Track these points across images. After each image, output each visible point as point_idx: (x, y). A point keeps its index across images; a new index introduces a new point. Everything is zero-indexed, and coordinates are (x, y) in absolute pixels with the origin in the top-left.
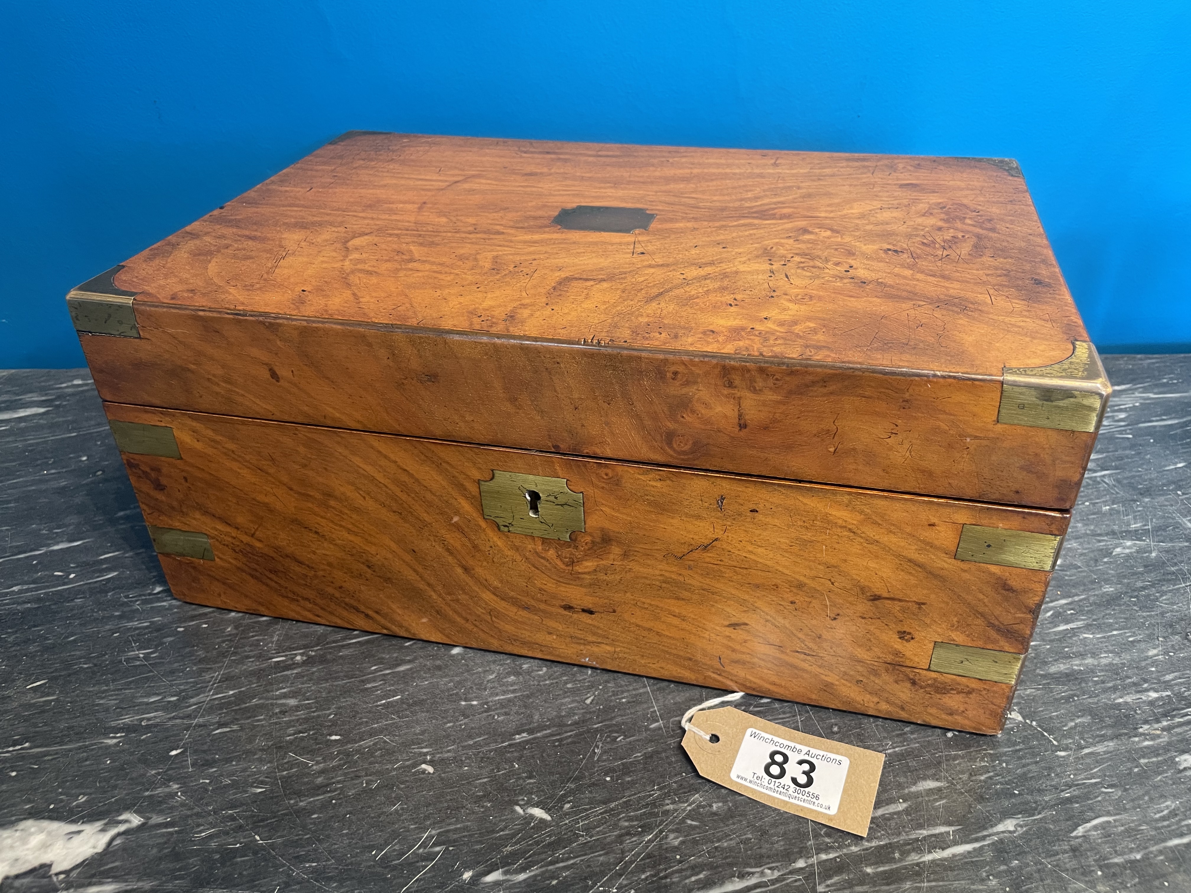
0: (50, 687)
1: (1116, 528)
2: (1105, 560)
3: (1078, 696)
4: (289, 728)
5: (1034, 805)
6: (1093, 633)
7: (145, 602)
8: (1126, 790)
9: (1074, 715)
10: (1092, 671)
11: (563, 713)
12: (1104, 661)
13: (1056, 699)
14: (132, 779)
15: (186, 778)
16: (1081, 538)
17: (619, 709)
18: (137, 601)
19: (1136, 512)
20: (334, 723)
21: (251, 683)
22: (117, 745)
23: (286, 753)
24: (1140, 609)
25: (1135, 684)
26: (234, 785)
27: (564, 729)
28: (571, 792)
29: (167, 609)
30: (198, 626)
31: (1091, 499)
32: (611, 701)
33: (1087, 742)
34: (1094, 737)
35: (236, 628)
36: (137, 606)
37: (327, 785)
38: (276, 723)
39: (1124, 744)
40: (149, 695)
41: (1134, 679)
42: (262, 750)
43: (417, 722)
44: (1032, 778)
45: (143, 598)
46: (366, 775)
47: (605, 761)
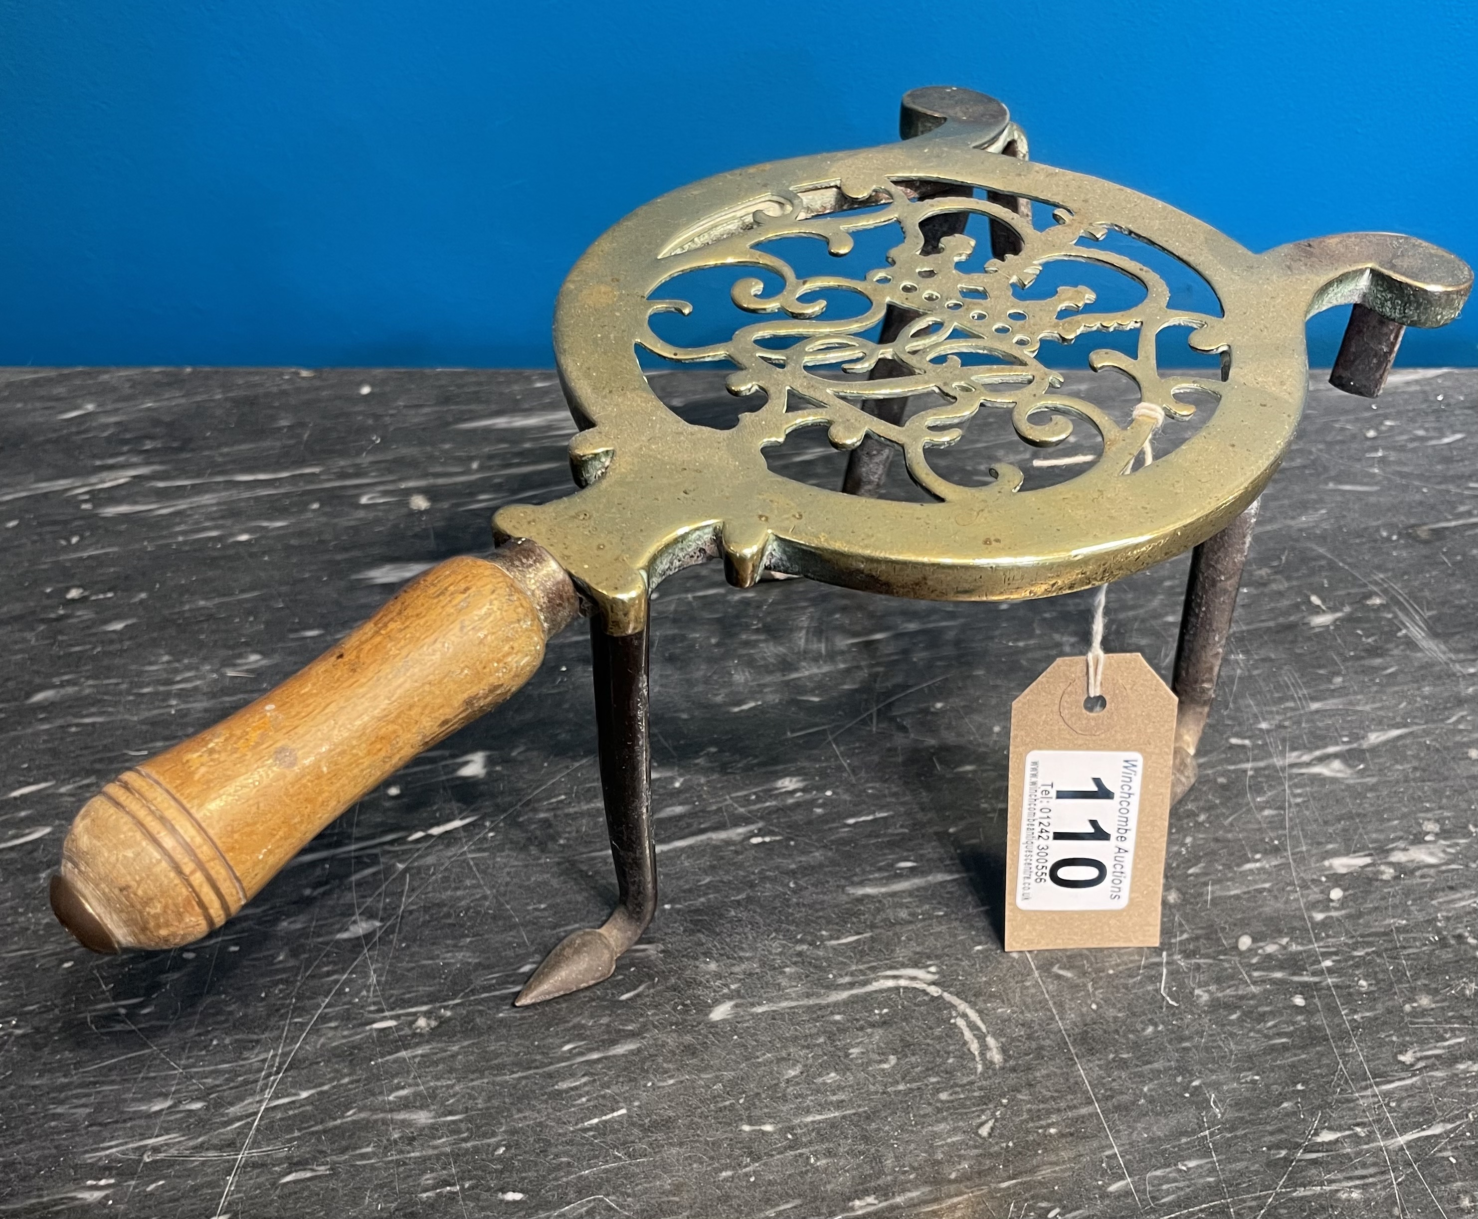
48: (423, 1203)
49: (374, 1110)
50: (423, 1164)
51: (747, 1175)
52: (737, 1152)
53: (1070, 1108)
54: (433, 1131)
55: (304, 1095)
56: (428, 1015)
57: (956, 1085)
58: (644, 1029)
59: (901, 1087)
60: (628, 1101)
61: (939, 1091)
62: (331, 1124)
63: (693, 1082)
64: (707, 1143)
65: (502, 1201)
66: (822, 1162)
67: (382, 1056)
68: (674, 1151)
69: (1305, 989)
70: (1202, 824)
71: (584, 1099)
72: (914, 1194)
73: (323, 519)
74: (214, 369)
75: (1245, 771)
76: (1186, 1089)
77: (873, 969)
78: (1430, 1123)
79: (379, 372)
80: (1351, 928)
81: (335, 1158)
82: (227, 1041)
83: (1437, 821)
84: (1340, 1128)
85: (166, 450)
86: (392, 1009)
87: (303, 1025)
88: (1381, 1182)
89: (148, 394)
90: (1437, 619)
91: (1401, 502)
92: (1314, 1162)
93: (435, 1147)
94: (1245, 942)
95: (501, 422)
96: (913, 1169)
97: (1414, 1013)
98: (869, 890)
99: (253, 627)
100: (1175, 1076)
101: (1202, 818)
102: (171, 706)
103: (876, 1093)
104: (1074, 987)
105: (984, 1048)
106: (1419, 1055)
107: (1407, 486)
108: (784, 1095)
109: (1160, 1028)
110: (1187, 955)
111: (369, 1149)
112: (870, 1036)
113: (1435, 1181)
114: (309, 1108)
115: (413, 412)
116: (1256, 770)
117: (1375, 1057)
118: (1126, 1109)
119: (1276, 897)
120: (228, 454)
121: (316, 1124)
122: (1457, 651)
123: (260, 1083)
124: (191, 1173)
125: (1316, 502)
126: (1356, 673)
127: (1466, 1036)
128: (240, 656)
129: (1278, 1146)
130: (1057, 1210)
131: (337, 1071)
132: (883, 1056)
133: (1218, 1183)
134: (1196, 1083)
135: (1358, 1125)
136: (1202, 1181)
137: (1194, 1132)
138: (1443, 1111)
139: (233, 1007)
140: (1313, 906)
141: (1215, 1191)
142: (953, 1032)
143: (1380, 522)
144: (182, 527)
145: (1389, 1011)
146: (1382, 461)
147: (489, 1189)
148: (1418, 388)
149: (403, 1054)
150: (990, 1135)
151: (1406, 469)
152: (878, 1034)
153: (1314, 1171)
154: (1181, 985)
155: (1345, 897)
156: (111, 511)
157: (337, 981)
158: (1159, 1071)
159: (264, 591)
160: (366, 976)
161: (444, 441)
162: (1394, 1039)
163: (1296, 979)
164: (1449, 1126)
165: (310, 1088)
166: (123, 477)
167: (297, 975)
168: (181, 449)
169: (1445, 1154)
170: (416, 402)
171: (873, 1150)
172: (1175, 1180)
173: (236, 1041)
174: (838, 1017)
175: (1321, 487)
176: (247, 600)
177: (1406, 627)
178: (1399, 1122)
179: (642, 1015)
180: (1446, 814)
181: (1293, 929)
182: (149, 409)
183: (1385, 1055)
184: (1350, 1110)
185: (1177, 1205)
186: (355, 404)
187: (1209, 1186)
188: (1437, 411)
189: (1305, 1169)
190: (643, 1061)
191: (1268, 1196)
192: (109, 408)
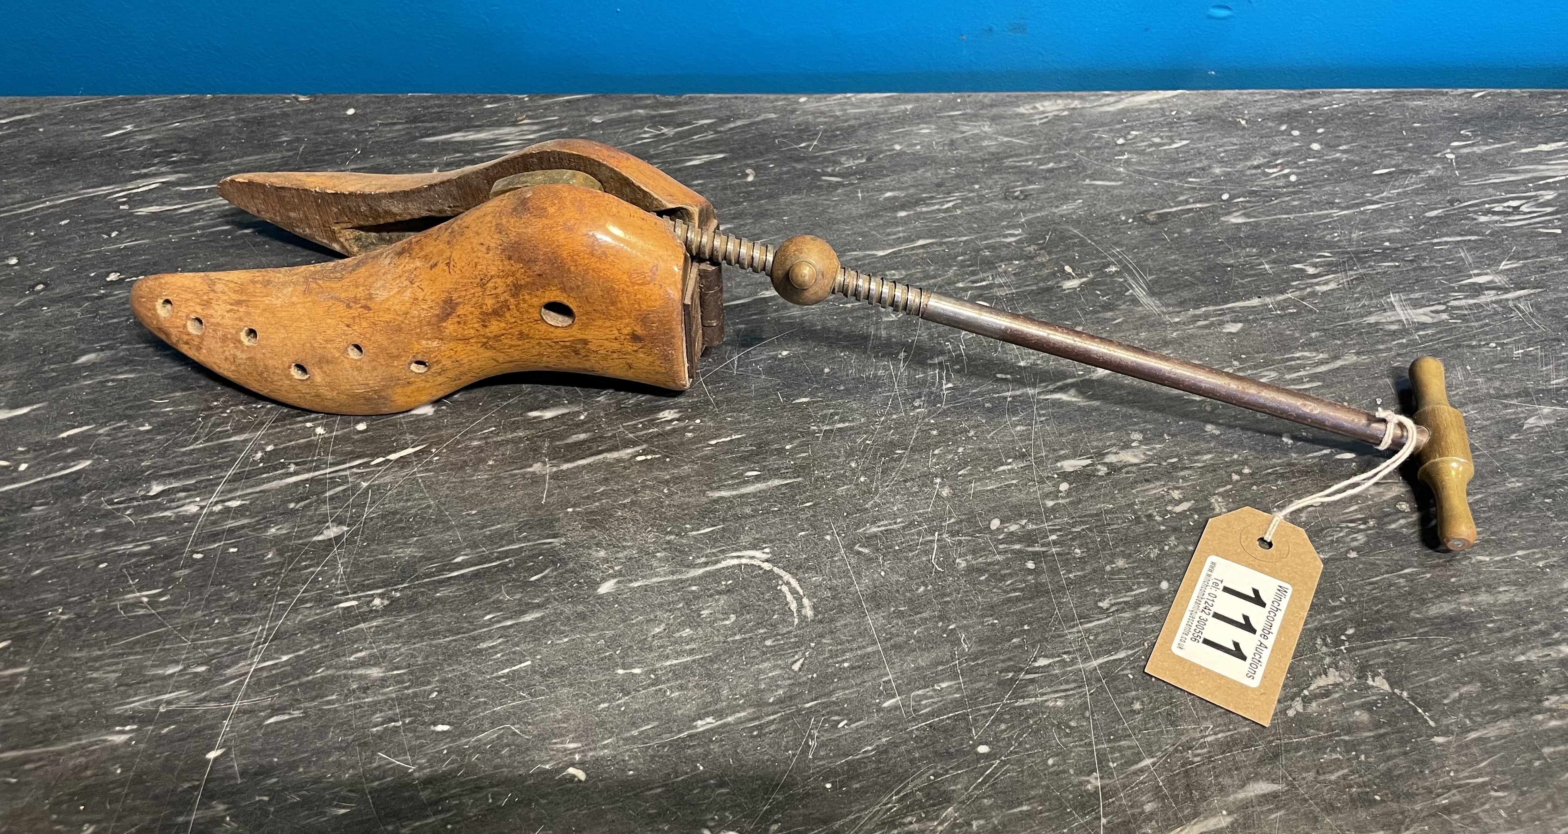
0: (16, 653)
1: (1530, 384)
2: (1513, 437)
3: (1465, 653)
4: (374, 713)
5: (1400, 817)
6: (1490, 554)
7: (139, 511)
8: (1523, 793)
9: (1458, 681)
10: (1487, 614)
11: (763, 686)
12: (1504, 598)
13: (1436, 657)
14: (156, 797)
15: (233, 794)
16: (1482, 401)
17: (840, 679)
18: (126, 509)
19: (1559, 359)
20: (438, 705)
21: (312, 642)
22: (127, 743)
23: (374, 753)
24: (1557, 516)
25: (1543, 633)
26: (306, 803)
27: (765, 710)
28: (779, 807)
29: (173, 523)
30: (225, 550)
31: (1498, 338)
32: (828, 666)
33: (1474, 722)
34: (1484, 715)
35: (280, 553)
36: (127, 517)
37: (437, 802)
38: (355, 707)
39: (1523, 725)
40: (165, 664)
41: (1542, 626)
42: (339, 749)
43: (558, 702)
44: (1400, 775)
45: (135, 504)
46: (492, 786)
47: (822, 758)
48: (373, 735)
49: (338, 668)
50: (375, 707)
51: (619, 706)
52: (613, 689)
53: (859, 648)
54: (383, 682)
55: (285, 658)
56: (381, 596)
57: (778, 634)
58: (547, 601)
59: (737, 637)
60: (532, 655)
61: (765, 639)
62: (305, 679)
63: (582, 639)
64: (590, 684)
65: (433, 731)
66: (676, 694)
67: (346, 627)
68: (565, 690)
69: (1035, 556)
70: (971, 438)
71: (499, 655)
72: (743, 714)
74: (228, 96)
75: (1006, 398)
76: (944, 632)
77: (723, 552)
78: (1117, 650)
79: (361, 97)
80: (1072, 511)
81: (307, 705)
82: (226, 620)
83: (1141, 432)
84: (1052, 656)
85: (189, 161)
86: (355, 592)
87: (285, 606)
88: (1078, 693)
89: (175, 116)
90: (1155, 282)
91: (1138, 194)
92: (1032, 681)
93: (383, 694)
94: (995, 524)
95: (458, 136)
96: (743, 696)
97: (1112, 572)
98: (724, 494)
100: (937, 622)
101: (972, 433)
103: (719, 642)
104: (869, 560)
105: (801, 606)
106: (1113, 601)
107: (1143, 181)
108: (650, 647)
109: (930, 587)
110: (953, 534)
111: (334, 697)
112: (717, 601)
113: (1117, 692)
114: (288, 668)
115: (388, 128)
116: (1013, 397)
117: (1082, 604)
118: (900, 647)
119: (1020, 490)
120: (239, 164)
121: (294, 680)
122: (1167, 305)
123: (251, 651)
124: (196, 719)
125: (1075, 194)
126: (1093, 323)
127: (1148, 587)
129: (1007, 670)
130: (845, 722)
131: (311, 640)
132: (726, 615)
133: (963, 697)
134: (952, 626)
135: (1065, 653)
136: (951, 696)
137: (948, 662)
138: (1127, 641)
139: (232, 594)
140: (1046, 496)
141: (959, 704)
142: (778, 596)
143: (1120, 209)
146: (1127, 162)
147: (424, 723)
148: (1158, 105)
149: (362, 625)
150: (800, 669)
151: (1143, 168)
152: (723, 600)
153: (1031, 687)
154: (947, 557)
155: (1070, 489)
156: (144, 211)
157: (313, 573)
158: (926, 619)
160: (335, 568)
161: (411, 152)
162: (1097, 590)
163: (1030, 549)
164: (1130, 652)
165: (288, 653)
166: (154, 183)
167: (281, 569)
168: (201, 161)
169: (1125, 672)
170: (391, 121)
171: (714, 684)
172: (932, 697)
173: (233, 619)
174: (694, 588)
175: (1080, 182)
177: (1132, 288)
178: (1095, 650)
179: (546, 591)
180: (1149, 426)
181: (1031, 513)
182: (176, 128)
183: (1089, 602)
184: (1061, 642)
185: (932, 714)
186: (341, 123)
187: (956, 700)
188: (1171, 123)
189: (1026, 686)
190: (545, 626)
191: (997, 706)
192: (144, 128)
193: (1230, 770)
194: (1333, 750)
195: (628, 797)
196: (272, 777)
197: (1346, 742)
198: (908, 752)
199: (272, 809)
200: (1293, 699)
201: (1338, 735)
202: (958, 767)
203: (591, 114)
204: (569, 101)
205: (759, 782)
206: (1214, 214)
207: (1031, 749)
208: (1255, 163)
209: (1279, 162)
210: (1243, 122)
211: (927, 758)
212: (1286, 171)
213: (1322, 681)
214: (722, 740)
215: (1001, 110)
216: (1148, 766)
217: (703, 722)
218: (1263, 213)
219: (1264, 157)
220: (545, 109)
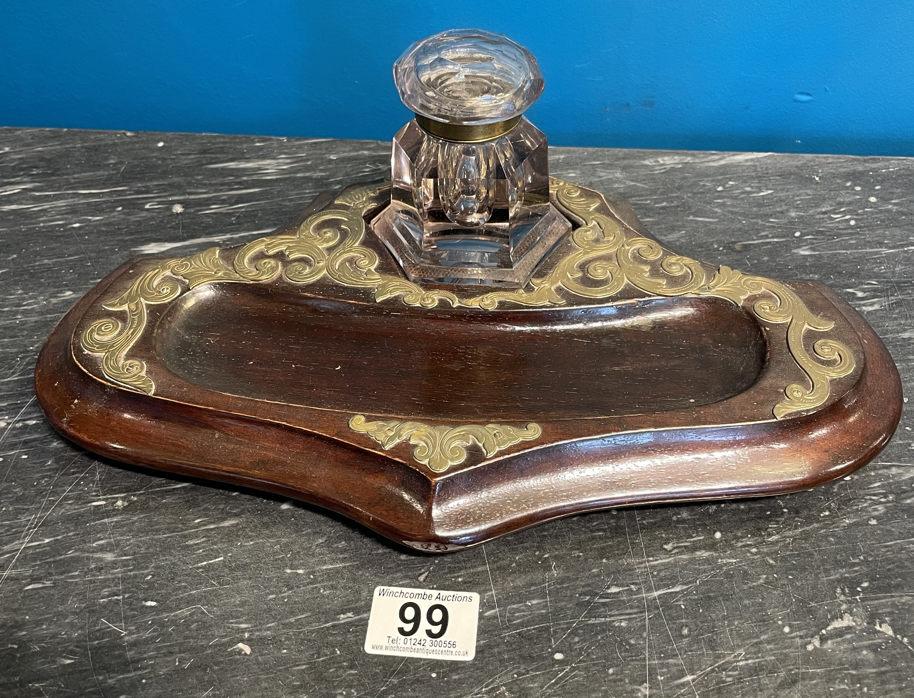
48: (100, 605)
49: (83, 551)
50: (105, 583)
51: (283, 598)
52: (280, 584)
53: (472, 567)
54: (114, 564)
55: (47, 541)
56: (123, 499)
58: (243, 512)
60: (225, 552)
62: (58, 558)
63: (264, 543)
64: (265, 578)
65: (144, 606)
66: (327, 592)
67: (94, 520)
68: (245, 582)
71: (201, 551)
73: (123, 216)
74: (79, 130)
76: (540, 559)
78: (674, 585)
79: (170, 134)
81: (57, 577)
82: (11, 509)
84: (622, 585)
85: (45, 174)
86: (105, 495)
87: (54, 501)
88: (639, 617)
89: (40, 143)
91: (729, 229)
92: (604, 604)
93: (113, 574)
95: (232, 165)
97: (678, 521)
99: (71, 275)
100: (535, 551)
102: (17, 319)
106: (675, 545)
107: (734, 219)
108: (313, 553)
111: (77, 573)
113: (671, 619)
114: (48, 548)
115: (184, 157)
117: (650, 545)
118: (504, 568)
120: (78, 178)
121: (50, 557)
123: (24, 534)
125: (680, 226)
127: (704, 535)
128: (61, 292)
129: (585, 594)
131: (67, 528)
133: (548, 613)
134: (546, 556)
135: (633, 584)
136: (538, 612)
137: (540, 584)
138: (683, 578)
139: (18, 490)
141: (544, 618)
143: (714, 239)
144: (44, 218)
145: (663, 519)
146: (723, 205)
147: (138, 599)
148: (752, 163)
149: (106, 520)
150: (424, 580)
151: (735, 210)
153: (603, 609)
156: (6, 208)
157: (77, 478)
158: (527, 548)
159: (83, 255)
160: (95, 475)
161: (198, 175)
162: (664, 535)
164: (685, 587)
165: (48, 538)
166: (17, 189)
167: (56, 473)
168: (52, 175)
169: (679, 603)
170: (187, 152)
171: (357, 587)
172: (523, 611)
173: (16, 509)
175: (685, 218)
176: (71, 261)
178: (657, 584)
179: (243, 504)
182: (39, 151)
183: (657, 544)
184: (630, 575)
185: (522, 625)
186: (153, 152)
187: (542, 615)
188: (760, 177)
189: (598, 608)
190: (238, 530)
191: (574, 622)
192: (17, 150)
193: (755, 690)
194: (842, 681)
195: (280, 671)
196: (22, 630)
197: (852, 675)
198: (500, 653)
199: (19, 655)
200: (812, 637)
201: (847, 669)
202: (537, 669)
203: (330, 153)
204: (315, 143)
205: (381, 667)
206: (787, 247)
207: (597, 659)
208: (824, 210)
209: (842, 210)
210: (817, 179)
211: (513, 659)
212: (848, 217)
213: (837, 624)
214: (357, 632)
215: (631, 162)
216: (688, 682)
217: (345, 616)
218: (825, 248)
219: (831, 206)
220: (298, 148)
